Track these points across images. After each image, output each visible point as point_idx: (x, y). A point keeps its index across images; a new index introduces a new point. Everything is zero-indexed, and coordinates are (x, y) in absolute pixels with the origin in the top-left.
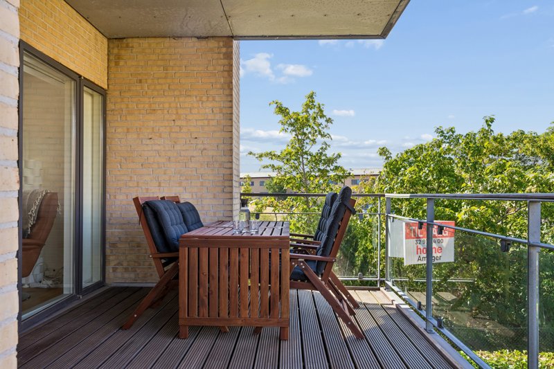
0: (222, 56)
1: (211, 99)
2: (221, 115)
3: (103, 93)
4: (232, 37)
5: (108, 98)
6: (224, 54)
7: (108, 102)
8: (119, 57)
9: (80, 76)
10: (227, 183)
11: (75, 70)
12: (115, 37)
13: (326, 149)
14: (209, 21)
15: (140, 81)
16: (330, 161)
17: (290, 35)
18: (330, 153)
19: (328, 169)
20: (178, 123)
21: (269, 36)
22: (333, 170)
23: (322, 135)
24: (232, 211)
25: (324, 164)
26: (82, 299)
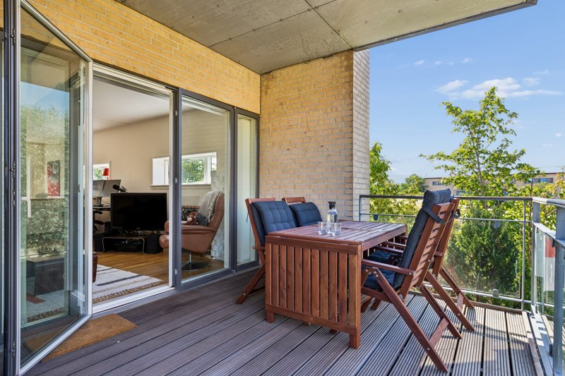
0: (343, 69)
1: (334, 110)
2: (343, 123)
3: (256, 117)
4: (352, 50)
5: (261, 121)
6: (346, 67)
7: (261, 124)
8: (267, 88)
9: (234, 107)
10: (347, 186)
11: (230, 103)
12: (265, 72)
13: (506, 146)
14: (325, 41)
15: (282, 104)
16: (512, 159)
17: (409, 32)
18: (511, 150)
19: (509, 167)
20: (309, 134)
21: (387, 40)
22: (517, 168)
23: (503, 132)
24: (352, 211)
25: (504, 162)
26: (235, 273)
